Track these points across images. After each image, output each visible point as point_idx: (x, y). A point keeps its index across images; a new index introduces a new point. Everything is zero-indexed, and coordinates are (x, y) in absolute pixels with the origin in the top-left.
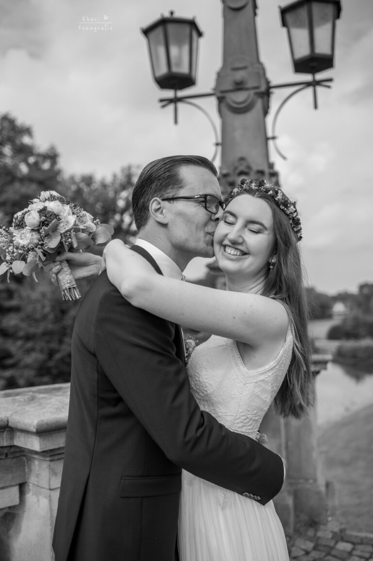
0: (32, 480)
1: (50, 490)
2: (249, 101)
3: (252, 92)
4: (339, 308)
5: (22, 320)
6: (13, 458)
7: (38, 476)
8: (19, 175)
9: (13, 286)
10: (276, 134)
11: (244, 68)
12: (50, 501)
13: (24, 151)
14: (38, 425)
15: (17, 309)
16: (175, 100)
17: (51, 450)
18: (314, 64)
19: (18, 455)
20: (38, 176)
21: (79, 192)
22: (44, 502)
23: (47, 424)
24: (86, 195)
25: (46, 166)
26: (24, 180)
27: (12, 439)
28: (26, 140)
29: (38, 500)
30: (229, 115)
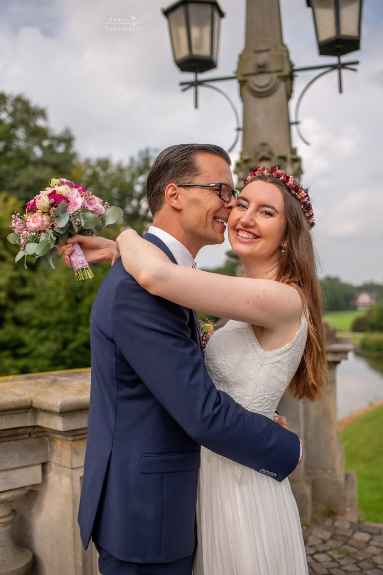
0: (55, 460)
1: (72, 469)
2: (272, 85)
3: (275, 76)
4: (364, 299)
5: (36, 308)
6: (37, 438)
7: (60, 455)
8: (33, 159)
9: (26, 273)
10: (299, 119)
11: (268, 50)
12: (72, 479)
13: (38, 134)
14: (61, 405)
15: (30, 297)
16: (196, 84)
17: (73, 430)
18: (340, 46)
19: (41, 435)
20: (53, 159)
21: (95, 176)
22: (66, 481)
23: (70, 404)
24: (101, 180)
25: (61, 149)
26: (37, 164)
27: (35, 419)
28: (40, 122)
29: (60, 480)
30: (251, 99)
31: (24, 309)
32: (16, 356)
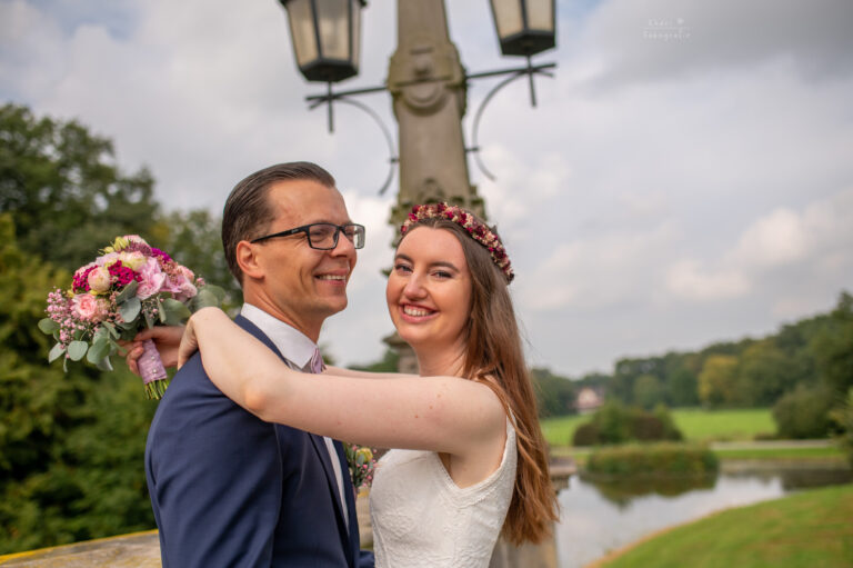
2: (437, 98)
3: (441, 85)
4: (587, 398)
5: (100, 437)
8: (94, 213)
9: (83, 383)
11: (429, 51)
13: (101, 176)
15: (90, 421)
16: (330, 98)
18: (529, 44)
20: (123, 213)
21: (187, 236)
24: (197, 242)
25: (135, 197)
26: (100, 219)
28: (105, 159)
30: (410, 118)
31: (81, 440)
32: (69, 514)
